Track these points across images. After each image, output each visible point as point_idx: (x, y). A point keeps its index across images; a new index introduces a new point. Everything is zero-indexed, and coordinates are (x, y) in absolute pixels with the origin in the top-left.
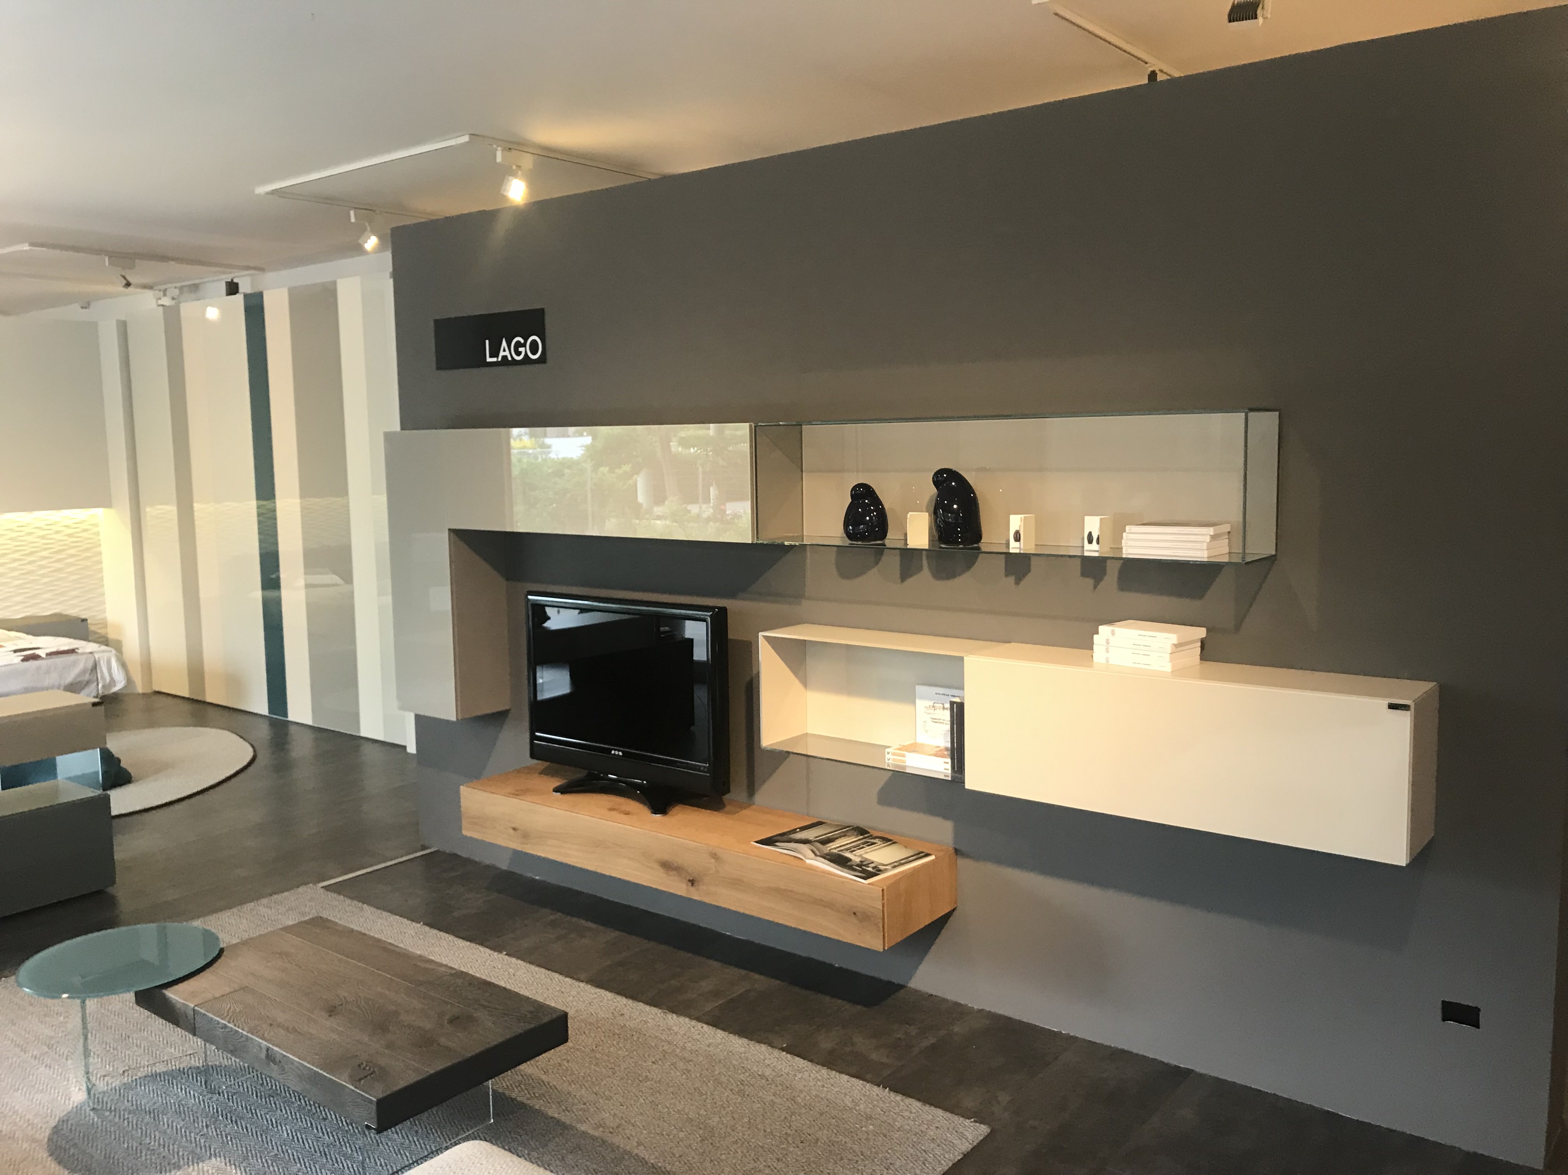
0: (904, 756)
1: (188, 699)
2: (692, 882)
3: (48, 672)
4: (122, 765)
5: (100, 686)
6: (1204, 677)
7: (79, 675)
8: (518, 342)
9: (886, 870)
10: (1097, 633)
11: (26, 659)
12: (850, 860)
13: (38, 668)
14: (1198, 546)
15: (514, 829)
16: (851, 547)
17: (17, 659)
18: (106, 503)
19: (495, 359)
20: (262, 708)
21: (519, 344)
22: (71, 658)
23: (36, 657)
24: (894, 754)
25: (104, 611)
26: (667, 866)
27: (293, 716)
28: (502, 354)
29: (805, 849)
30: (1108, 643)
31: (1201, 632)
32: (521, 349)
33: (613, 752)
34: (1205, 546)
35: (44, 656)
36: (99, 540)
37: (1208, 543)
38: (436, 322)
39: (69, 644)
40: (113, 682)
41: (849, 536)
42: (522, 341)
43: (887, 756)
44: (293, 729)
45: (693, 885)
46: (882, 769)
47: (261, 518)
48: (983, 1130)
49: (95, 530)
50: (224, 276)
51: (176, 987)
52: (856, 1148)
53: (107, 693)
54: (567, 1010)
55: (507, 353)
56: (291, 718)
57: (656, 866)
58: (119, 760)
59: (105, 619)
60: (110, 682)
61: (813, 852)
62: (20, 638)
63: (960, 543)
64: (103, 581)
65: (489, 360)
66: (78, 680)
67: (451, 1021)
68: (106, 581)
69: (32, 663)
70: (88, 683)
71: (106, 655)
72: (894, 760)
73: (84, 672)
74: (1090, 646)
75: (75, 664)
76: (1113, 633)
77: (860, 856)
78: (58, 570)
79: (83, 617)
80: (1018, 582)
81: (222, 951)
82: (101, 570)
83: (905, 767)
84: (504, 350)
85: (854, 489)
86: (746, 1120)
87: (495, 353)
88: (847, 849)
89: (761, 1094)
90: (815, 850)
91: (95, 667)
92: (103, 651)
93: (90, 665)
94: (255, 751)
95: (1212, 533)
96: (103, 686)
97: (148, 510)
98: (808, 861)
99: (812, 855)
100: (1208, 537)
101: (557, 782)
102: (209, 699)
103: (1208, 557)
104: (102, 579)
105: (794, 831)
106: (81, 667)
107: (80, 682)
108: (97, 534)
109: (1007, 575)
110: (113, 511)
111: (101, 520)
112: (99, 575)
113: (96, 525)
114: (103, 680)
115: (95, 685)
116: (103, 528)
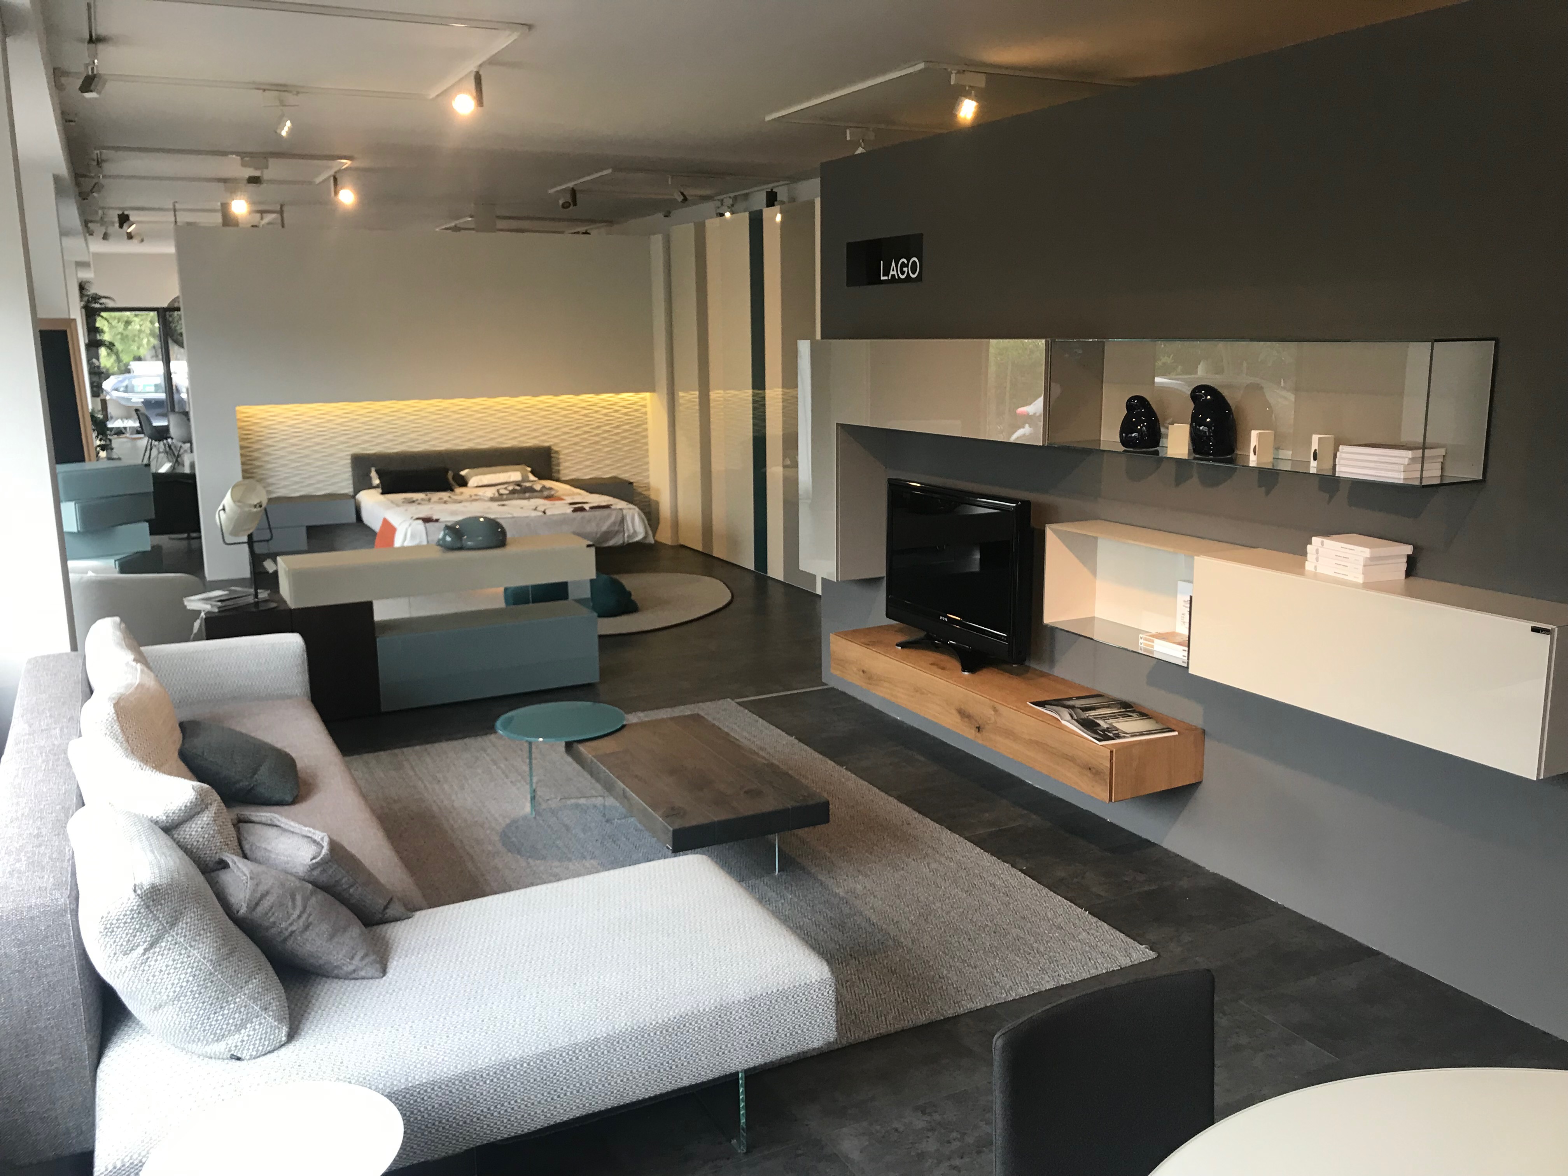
0: (1153, 642)
1: (702, 553)
2: (979, 729)
3: (589, 521)
4: (632, 597)
5: (626, 535)
6: (1410, 593)
7: (611, 525)
8: (903, 262)
9: (1124, 737)
10: (1311, 543)
11: (575, 510)
12: (1099, 725)
13: (583, 518)
14: (1396, 467)
15: (863, 671)
16: (1125, 451)
17: (569, 510)
18: (651, 389)
19: (886, 278)
20: (750, 564)
21: (903, 264)
22: (606, 512)
23: (582, 509)
24: (1146, 639)
25: (648, 477)
26: (963, 714)
27: (771, 573)
28: (892, 273)
29: (1065, 713)
30: (1317, 553)
31: (1408, 549)
32: (905, 269)
33: (941, 618)
34: (1402, 468)
35: (587, 508)
36: (646, 419)
37: (1405, 466)
38: (850, 246)
39: (609, 501)
40: (635, 534)
41: (1124, 442)
42: (906, 262)
43: (1141, 641)
44: (770, 582)
45: (979, 731)
46: (1134, 652)
47: (756, 405)
48: (1152, 955)
49: (644, 410)
50: (766, 186)
51: (588, 744)
52: (1035, 945)
53: (631, 541)
54: (830, 799)
55: (895, 273)
56: (768, 575)
57: (954, 712)
58: (630, 594)
59: (648, 483)
60: (633, 533)
61: (1071, 716)
62: (580, 494)
63: (1211, 454)
64: (648, 452)
65: (883, 278)
67: (746, 792)
68: (651, 453)
69: (580, 514)
70: (617, 532)
71: (631, 511)
72: (1146, 644)
73: (614, 523)
74: (1304, 554)
75: (609, 516)
76: (1322, 543)
77: (1111, 724)
79: (631, 481)
80: (1268, 493)
81: (623, 726)
82: (646, 444)
83: (1152, 652)
84: (893, 270)
85: (1129, 400)
86: (961, 910)
87: (886, 273)
88: (1101, 718)
89: (984, 896)
90: (1073, 714)
91: (623, 520)
92: (630, 509)
93: (619, 519)
94: (733, 597)
95: (1410, 456)
96: (629, 536)
97: (681, 394)
98: (1063, 722)
99: (1069, 718)
100: (1407, 460)
101: (902, 638)
102: (715, 555)
103: (1404, 479)
104: (647, 450)
105: (1071, 699)
106: (613, 519)
107: (611, 531)
108: (645, 413)
109: (1260, 486)
110: (655, 395)
111: (648, 402)
112: (645, 447)
113: (644, 406)
114: (628, 530)
115: (622, 534)
116: (649, 409)
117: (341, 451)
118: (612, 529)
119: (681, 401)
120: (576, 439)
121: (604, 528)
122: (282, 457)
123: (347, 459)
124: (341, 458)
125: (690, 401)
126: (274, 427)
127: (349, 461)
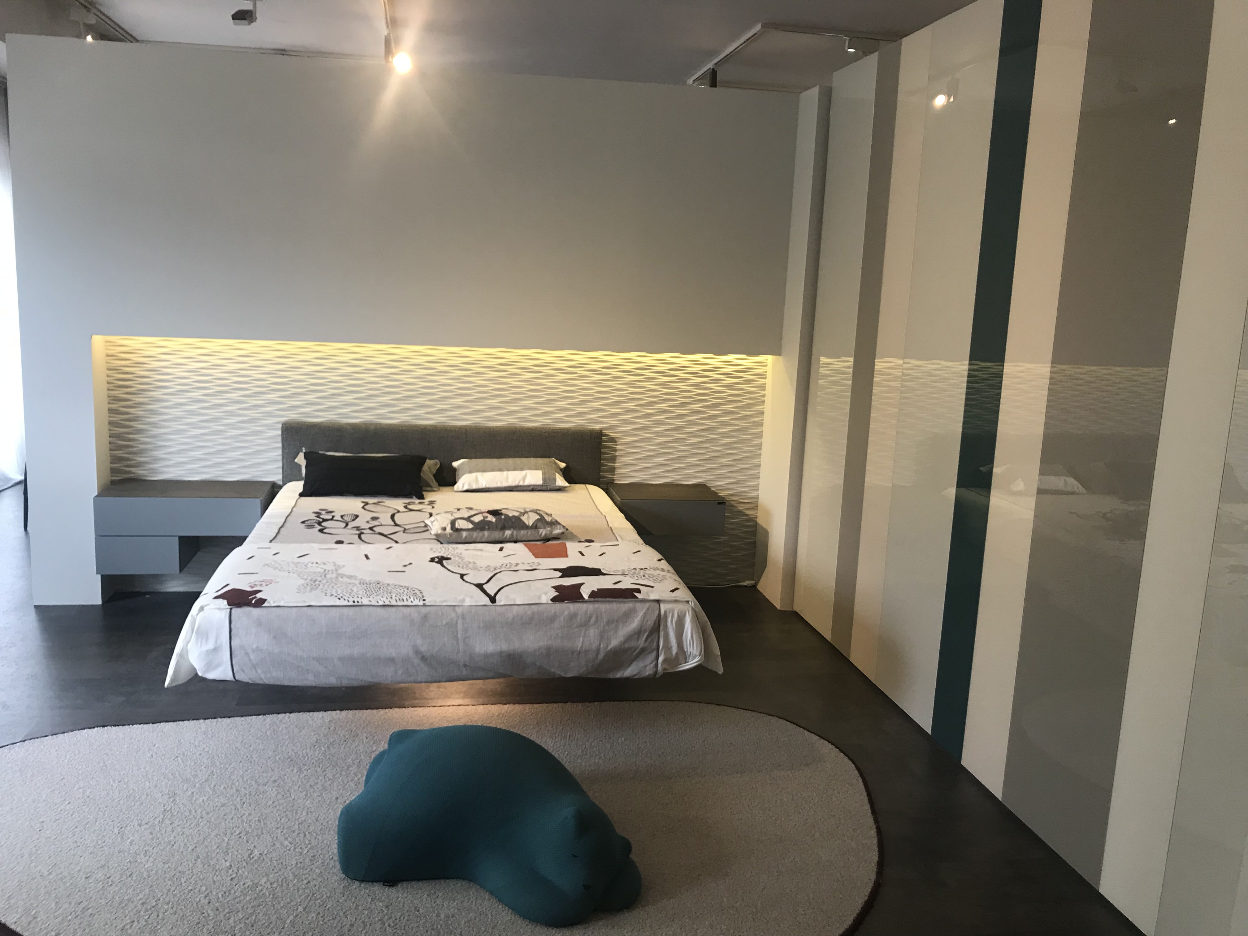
3: (585, 624)
5: (661, 659)
7: (629, 638)
13: (573, 616)
17: (548, 595)
18: (776, 350)
20: (923, 717)
22: (625, 604)
36: (764, 396)
40: (683, 654)
49: (761, 381)
53: (671, 670)
56: (964, 764)
59: (756, 498)
60: (677, 653)
64: (760, 449)
66: (626, 646)
68: (765, 451)
69: (567, 607)
70: (644, 650)
73: (638, 633)
75: (627, 616)
78: (710, 429)
82: (760, 435)
91: (657, 624)
92: (677, 602)
93: (651, 622)
96: (665, 661)
97: (823, 360)
102: (854, 663)
104: (759, 446)
106: (634, 624)
107: (630, 649)
108: (763, 387)
110: (780, 358)
111: (769, 369)
112: (757, 442)
113: (762, 376)
114: (668, 648)
115: (654, 653)
116: (769, 381)
117: (269, 415)
118: (633, 644)
119: (822, 371)
120: (645, 422)
121: (614, 643)
122: (176, 419)
123: (276, 429)
124: (270, 427)
125: (838, 372)
126: (166, 370)
127: (280, 432)
